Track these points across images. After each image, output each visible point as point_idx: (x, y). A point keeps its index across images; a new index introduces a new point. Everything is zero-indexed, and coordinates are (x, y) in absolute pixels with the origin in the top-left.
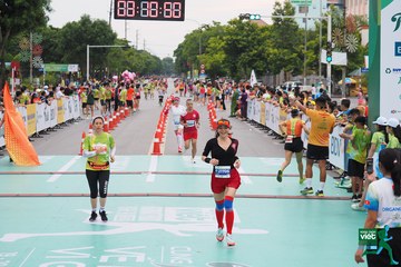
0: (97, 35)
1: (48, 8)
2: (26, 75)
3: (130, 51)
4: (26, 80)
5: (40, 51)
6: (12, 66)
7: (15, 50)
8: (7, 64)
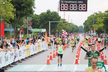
0: (53, 17)
1: (34, 7)
2: (26, 33)
3: (66, 23)
4: (26, 35)
5: (31, 24)
6: (20, 30)
7: (21, 23)
8: (19, 29)
